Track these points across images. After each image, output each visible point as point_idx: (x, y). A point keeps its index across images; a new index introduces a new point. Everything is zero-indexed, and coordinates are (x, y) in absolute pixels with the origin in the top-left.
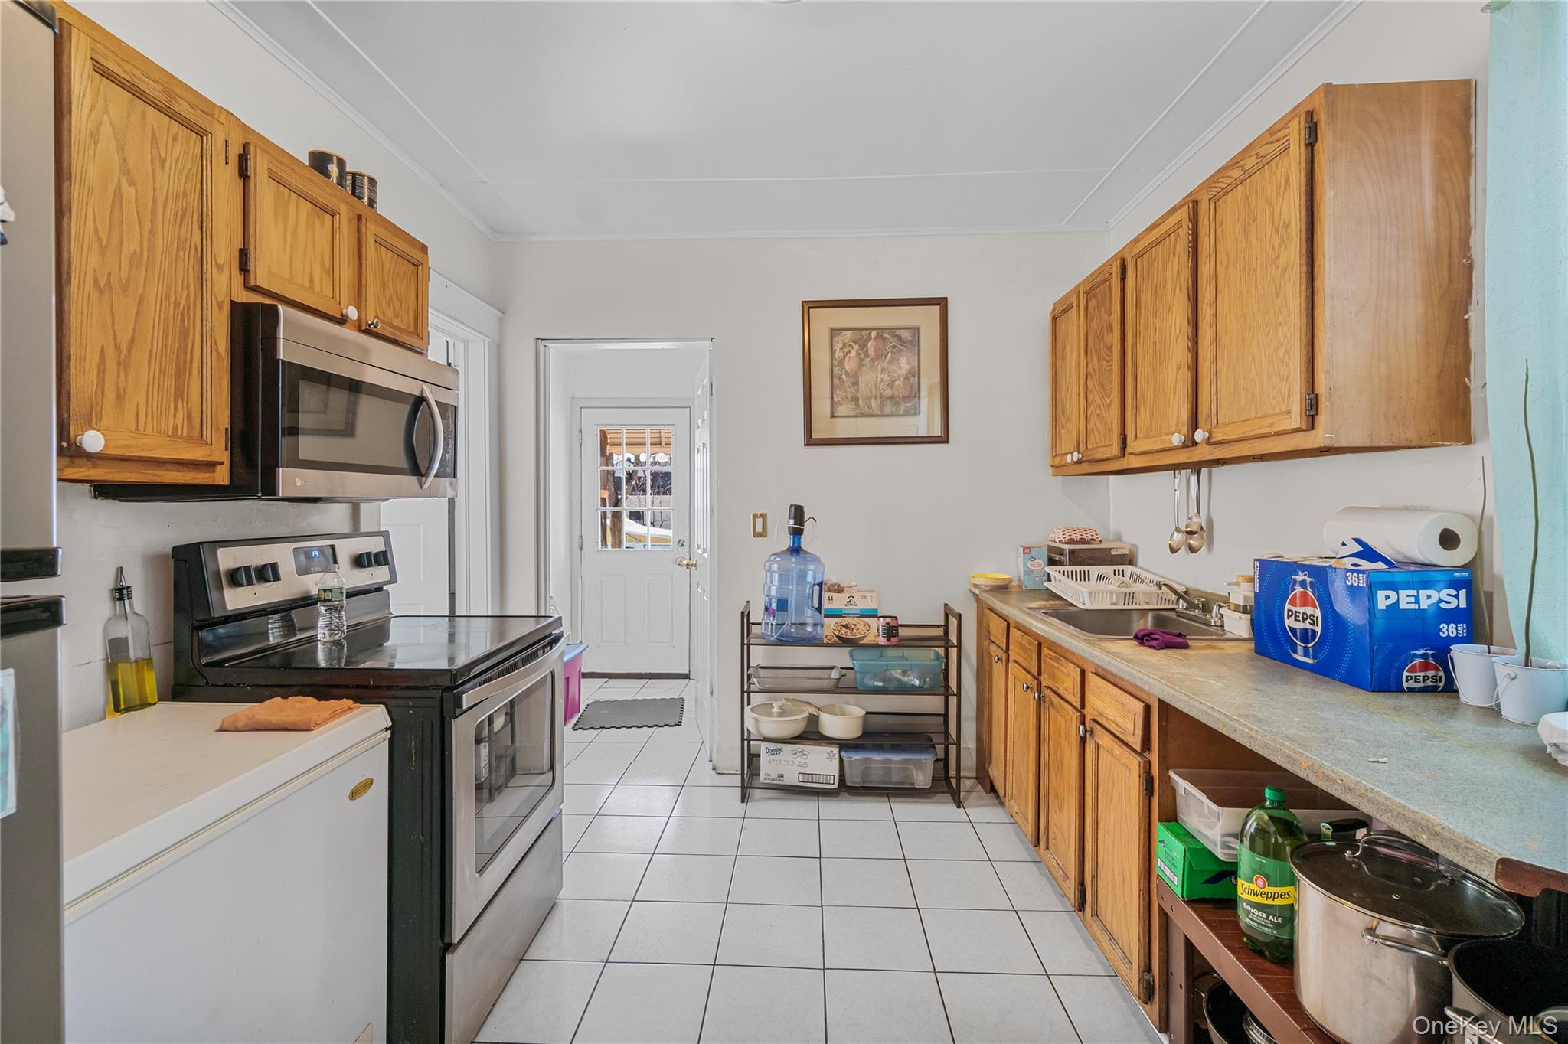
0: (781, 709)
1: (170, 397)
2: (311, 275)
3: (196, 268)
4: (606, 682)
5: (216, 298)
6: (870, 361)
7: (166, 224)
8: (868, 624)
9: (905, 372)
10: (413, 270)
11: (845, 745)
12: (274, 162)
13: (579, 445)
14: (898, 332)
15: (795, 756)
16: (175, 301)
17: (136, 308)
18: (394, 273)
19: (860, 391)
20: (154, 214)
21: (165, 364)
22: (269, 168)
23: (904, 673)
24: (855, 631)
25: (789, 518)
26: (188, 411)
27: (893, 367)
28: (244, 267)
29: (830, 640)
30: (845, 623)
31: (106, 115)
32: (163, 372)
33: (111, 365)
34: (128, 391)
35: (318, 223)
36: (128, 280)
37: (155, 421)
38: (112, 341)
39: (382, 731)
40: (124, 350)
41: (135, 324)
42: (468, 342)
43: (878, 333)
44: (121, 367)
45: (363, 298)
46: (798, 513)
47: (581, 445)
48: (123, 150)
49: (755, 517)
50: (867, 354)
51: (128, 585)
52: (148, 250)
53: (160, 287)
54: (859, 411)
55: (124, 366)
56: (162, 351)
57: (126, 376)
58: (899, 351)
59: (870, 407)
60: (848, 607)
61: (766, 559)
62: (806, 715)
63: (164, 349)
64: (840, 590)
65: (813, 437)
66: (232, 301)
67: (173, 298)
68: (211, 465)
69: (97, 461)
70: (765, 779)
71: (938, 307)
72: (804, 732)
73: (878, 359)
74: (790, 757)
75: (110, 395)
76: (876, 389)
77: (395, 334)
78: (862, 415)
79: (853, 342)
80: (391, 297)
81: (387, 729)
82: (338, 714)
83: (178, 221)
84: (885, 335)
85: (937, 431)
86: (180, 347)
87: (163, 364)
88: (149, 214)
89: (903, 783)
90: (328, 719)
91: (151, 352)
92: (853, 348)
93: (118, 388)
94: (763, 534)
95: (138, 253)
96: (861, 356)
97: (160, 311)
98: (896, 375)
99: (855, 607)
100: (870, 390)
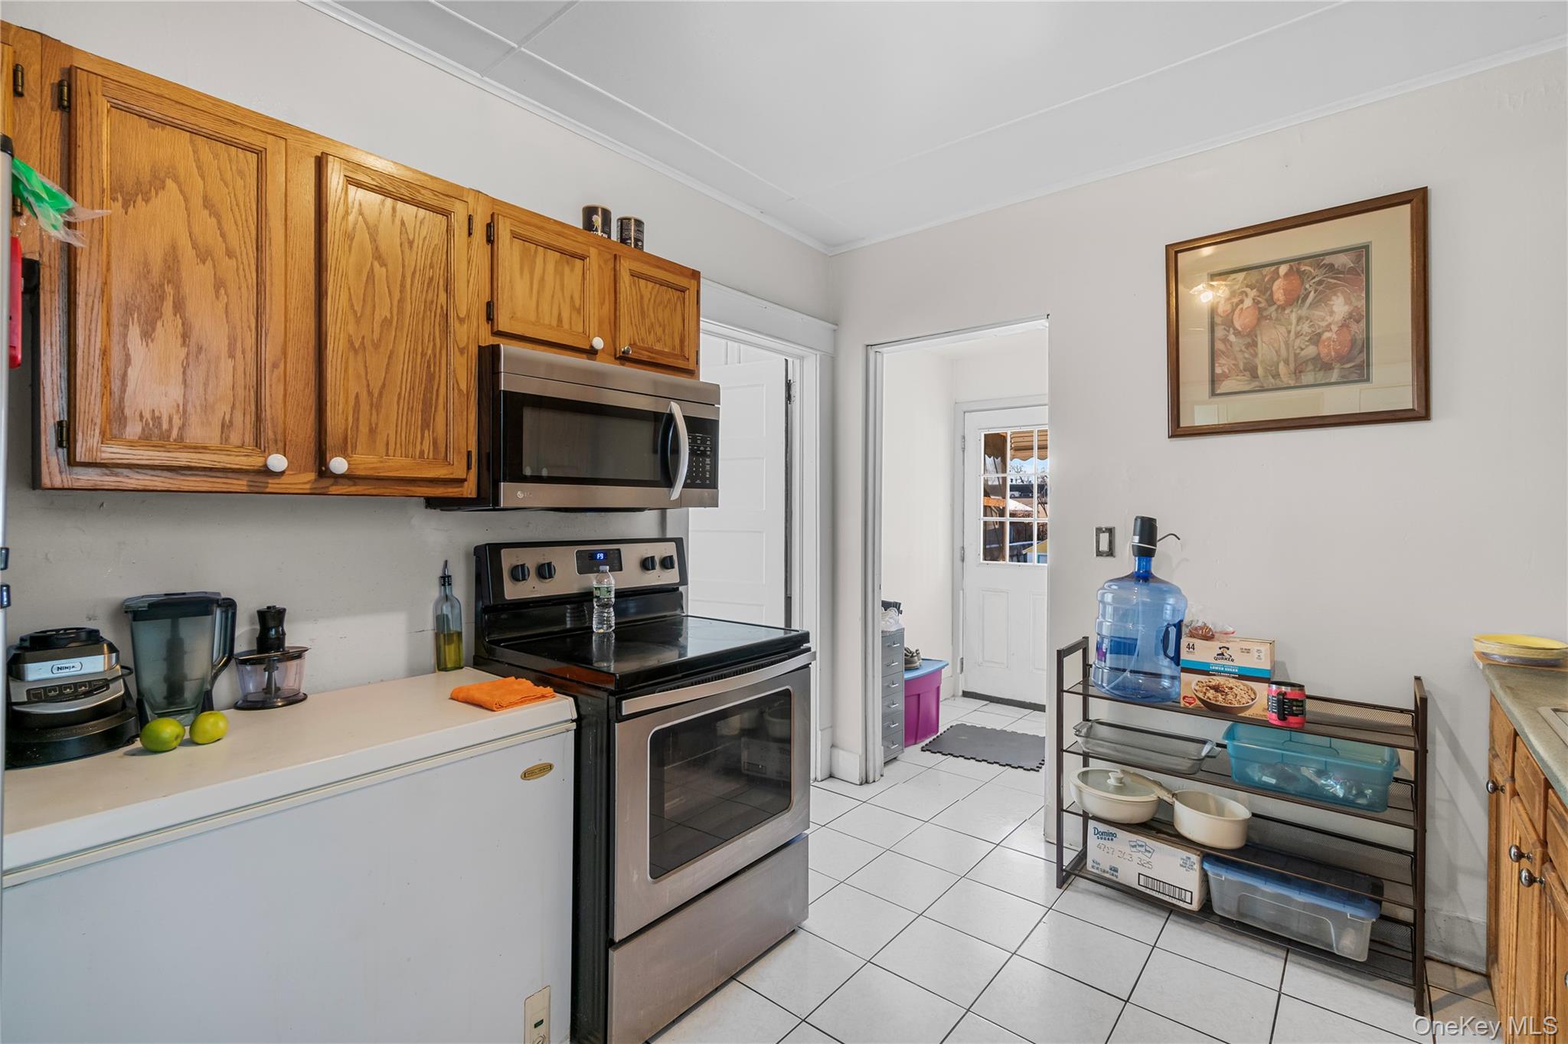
0: (1121, 783)
1: (417, 428)
2: (560, 314)
3: (442, 323)
4: (986, 705)
5: (458, 347)
6: (1276, 310)
7: (414, 292)
8: (1252, 690)
9: (1341, 318)
10: (679, 297)
11: (1210, 855)
12: (517, 223)
13: (962, 453)
14: (1328, 260)
15: (1134, 849)
16: (423, 351)
17: (387, 360)
18: (655, 301)
19: (1260, 356)
20: (403, 286)
21: (413, 402)
22: (511, 230)
23: (1321, 773)
24: (1230, 697)
25: (1134, 535)
26: (433, 439)
27: (1318, 313)
28: (490, 318)
29: (1190, 703)
30: (1213, 683)
31: (361, 217)
32: (411, 409)
33: (365, 407)
34: (379, 425)
35: (567, 269)
36: (380, 340)
37: (403, 447)
38: (365, 389)
39: (566, 721)
40: (376, 395)
41: (386, 373)
42: (803, 357)
43: (1291, 267)
44: (373, 408)
45: (618, 329)
46: (1148, 529)
47: (964, 451)
48: (375, 241)
49: (1099, 530)
50: (1271, 301)
51: (450, 574)
52: (397, 315)
53: (408, 342)
54: (1257, 383)
55: (376, 406)
56: (410, 393)
57: (377, 415)
58: (1332, 288)
59: (1276, 376)
60: (1218, 662)
61: (1099, 587)
62: (1153, 797)
63: (412, 391)
64: (1208, 636)
65: (1181, 425)
66: (479, 346)
67: (420, 350)
68: (461, 481)
69: (357, 480)
70: (1093, 867)
71: (1408, 207)
72: (1152, 820)
73: (1291, 305)
74: (1127, 849)
75: (364, 429)
76: (1288, 349)
77: (654, 358)
78: (1263, 390)
79: (1247, 286)
80: (652, 324)
81: (573, 721)
82: (530, 700)
83: (425, 289)
84: (1303, 268)
85: (1406, 400)
86: (426, 388)
87: (411, 402)
88: (398, 286)
89: (1315, 940)
90: (516, 703)
91: (400, 394)
92: (1247, 295)
93: (371, 424)
94: (1111, 553)
95: (389, 318)
96: (1260, 305)
97: (408, 361)
98: (1324, 324)
99: (1231, 663)
100: (1277, 352)
